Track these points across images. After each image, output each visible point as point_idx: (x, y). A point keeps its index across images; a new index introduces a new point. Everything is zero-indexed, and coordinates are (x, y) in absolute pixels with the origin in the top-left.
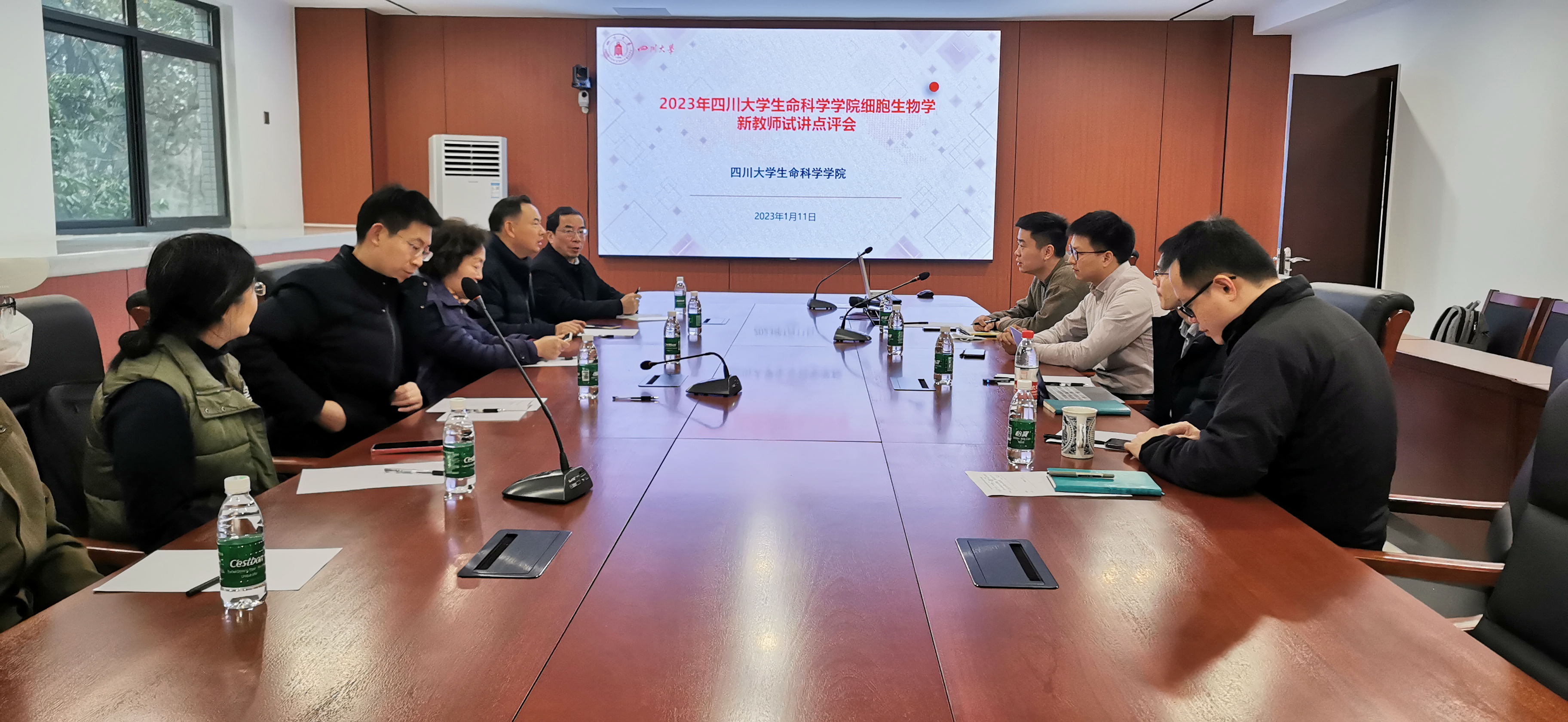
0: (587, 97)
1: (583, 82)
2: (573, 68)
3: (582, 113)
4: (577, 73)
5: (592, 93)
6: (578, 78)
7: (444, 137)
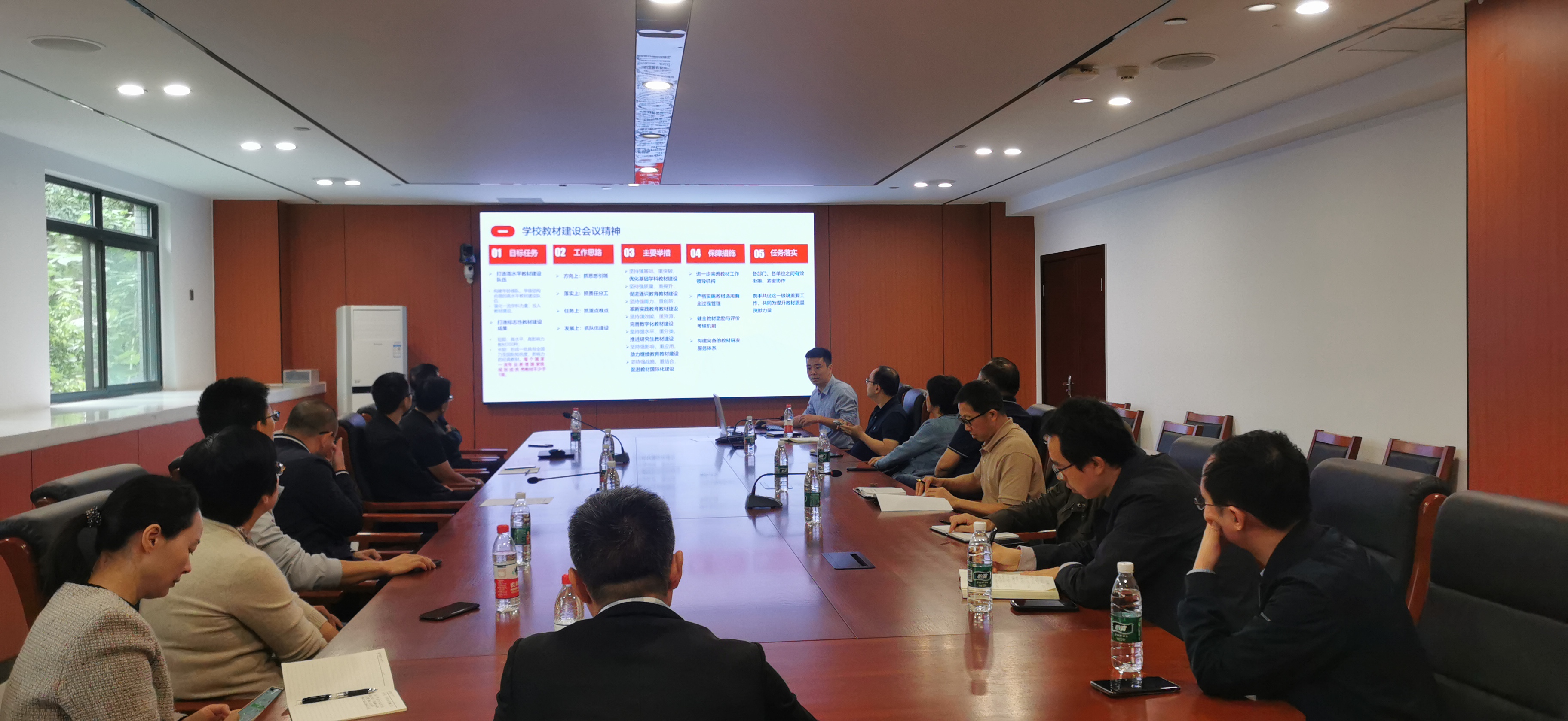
0: (472, 271)
1: (470, 258)
2: (461, 246)
3: (468, 283)
4: (464, 250)
5: (476, 267)
6: (465, 255)
7: (353, 307)
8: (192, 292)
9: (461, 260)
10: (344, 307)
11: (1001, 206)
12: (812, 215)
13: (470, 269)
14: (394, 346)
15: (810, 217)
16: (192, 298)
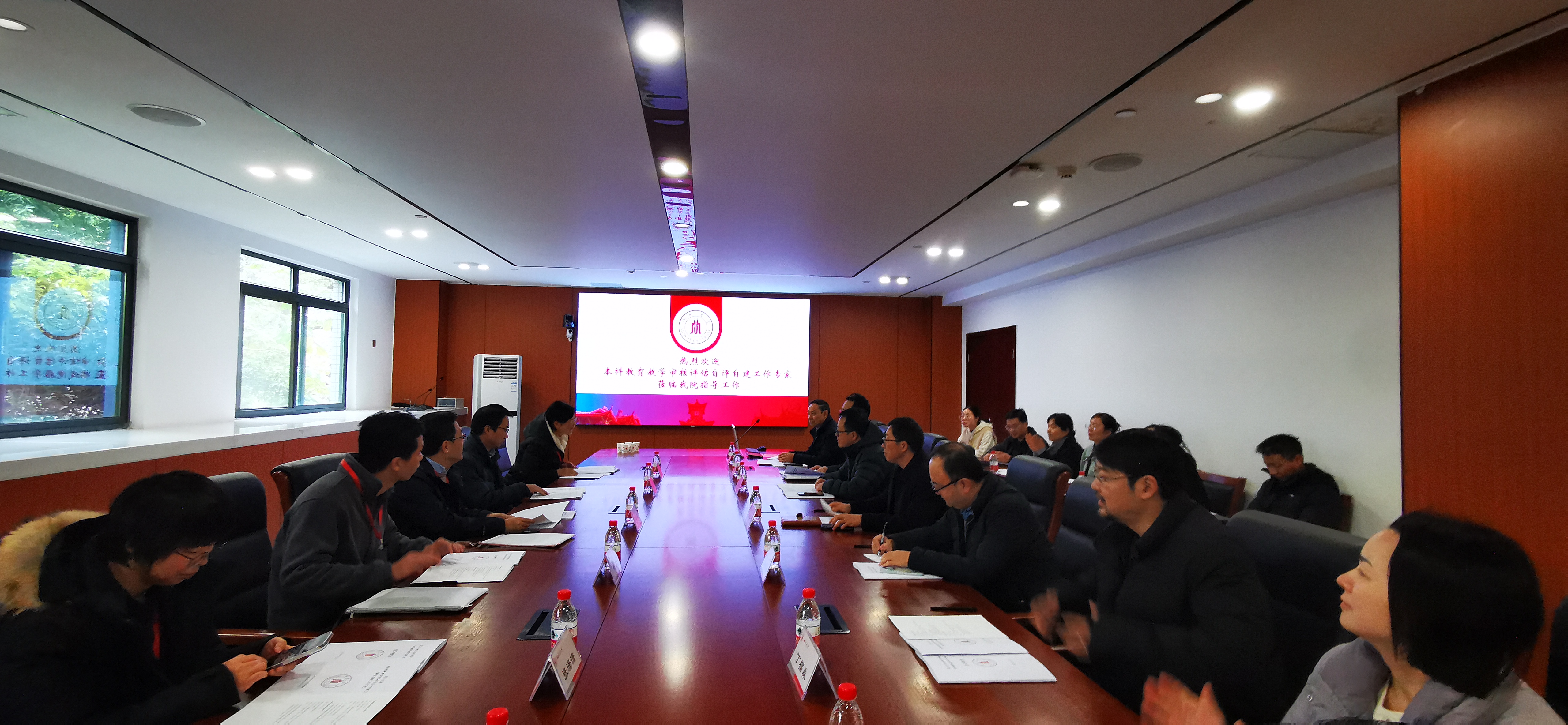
0: (572, 332)
1: (569, 324)
2: (564, 316)
3: (569, 341)
4: (566, 318)
5: (575, 331)
6: (566, 322)
7: (484, 356)
8: (374, 342)
9: (564, 325)
10: (478, 356)
11: (940, 298)
12: (809, 300)
13: (570, 332)
14: (512, 383)
15: (807, 302)
16: (374, 346)
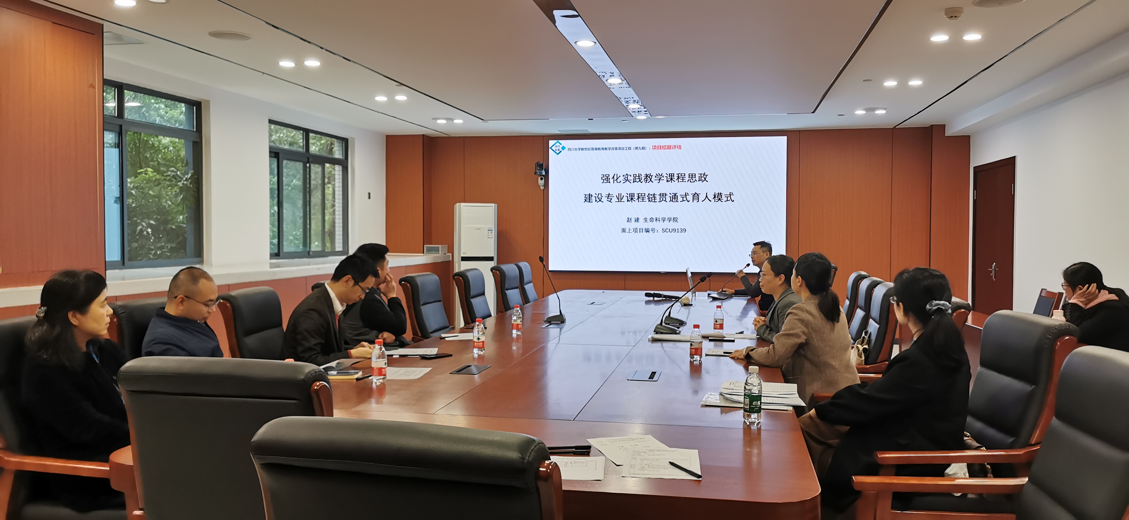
0: (543, 180)
1: (541, 172)
2: (536, 164)
3: (541, 189)
4: (537, 166)
5: (546, 178)
6: (538, 170)
7: (463, 204)
8: (369, 194)
9: (535, 173)
10: (457, 204)
11: (943, 127)
12: (786, 137)
14: (488, 230)
15: (783, 140)
16: (369, 198)
